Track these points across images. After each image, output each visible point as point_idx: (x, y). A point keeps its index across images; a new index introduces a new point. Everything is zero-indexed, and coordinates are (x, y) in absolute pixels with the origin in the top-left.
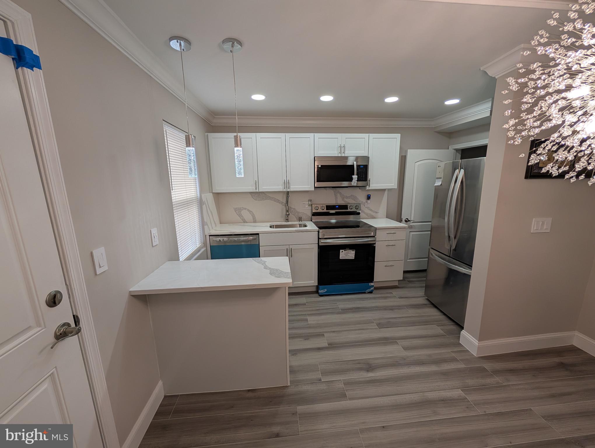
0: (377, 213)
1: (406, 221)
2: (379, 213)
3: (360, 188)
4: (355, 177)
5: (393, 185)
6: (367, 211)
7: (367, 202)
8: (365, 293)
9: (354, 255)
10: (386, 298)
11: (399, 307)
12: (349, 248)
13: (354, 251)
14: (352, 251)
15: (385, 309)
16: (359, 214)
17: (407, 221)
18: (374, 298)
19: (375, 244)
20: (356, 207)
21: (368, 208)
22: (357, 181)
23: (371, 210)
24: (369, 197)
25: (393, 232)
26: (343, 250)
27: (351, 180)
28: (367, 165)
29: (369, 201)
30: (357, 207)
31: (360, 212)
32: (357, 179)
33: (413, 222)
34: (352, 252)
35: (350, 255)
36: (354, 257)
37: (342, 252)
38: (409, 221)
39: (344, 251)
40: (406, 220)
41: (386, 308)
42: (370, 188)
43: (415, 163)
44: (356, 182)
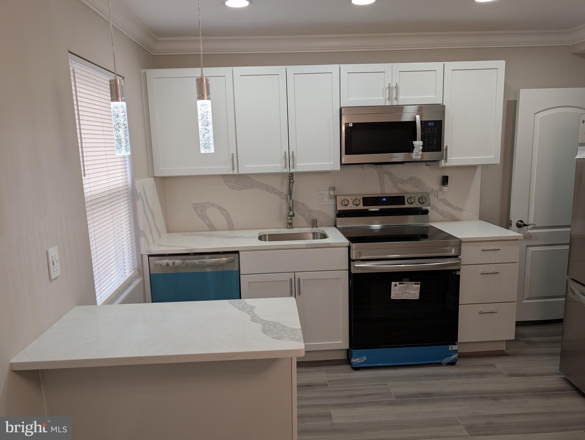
0: (461, 210)
1: (519, 226)
2: (465, 210)
3: (428, 163)
4: (418, 144)
5: (493, 157)
6: (441, 206)
7: (441, 190)
8: (440, 364)
9: (419, 291)
10: (482, 375)
11: (508, 395)
12: (408, 279)
13: (418, 284)
14: (415, 284)
15: (483, 398)
16: (426, 212)
17: (521, 225)
18: (459, 375)
19: (459, 270)
20: (421, 201)
21: (443, 201)
22: (423, 151)
23: (450, 205)
24: (445, 181)
25: (493, 248)
26: (397, 283)
27: (410, 149)
28: (442, 121)
29: (445, 188)
30: (423, 199)
31: (429, 208)
32: (421, 147)
33: (533, 228)
34: (415, 286)
35: (411, 292)
36: (418, 295)
37: (396, 285)
38: (525, 225)
39: (399, 284)
40: (519, 223)
41: (482, 396)
42: (447, 164)
43: (536, 114)
44: (421, 153)
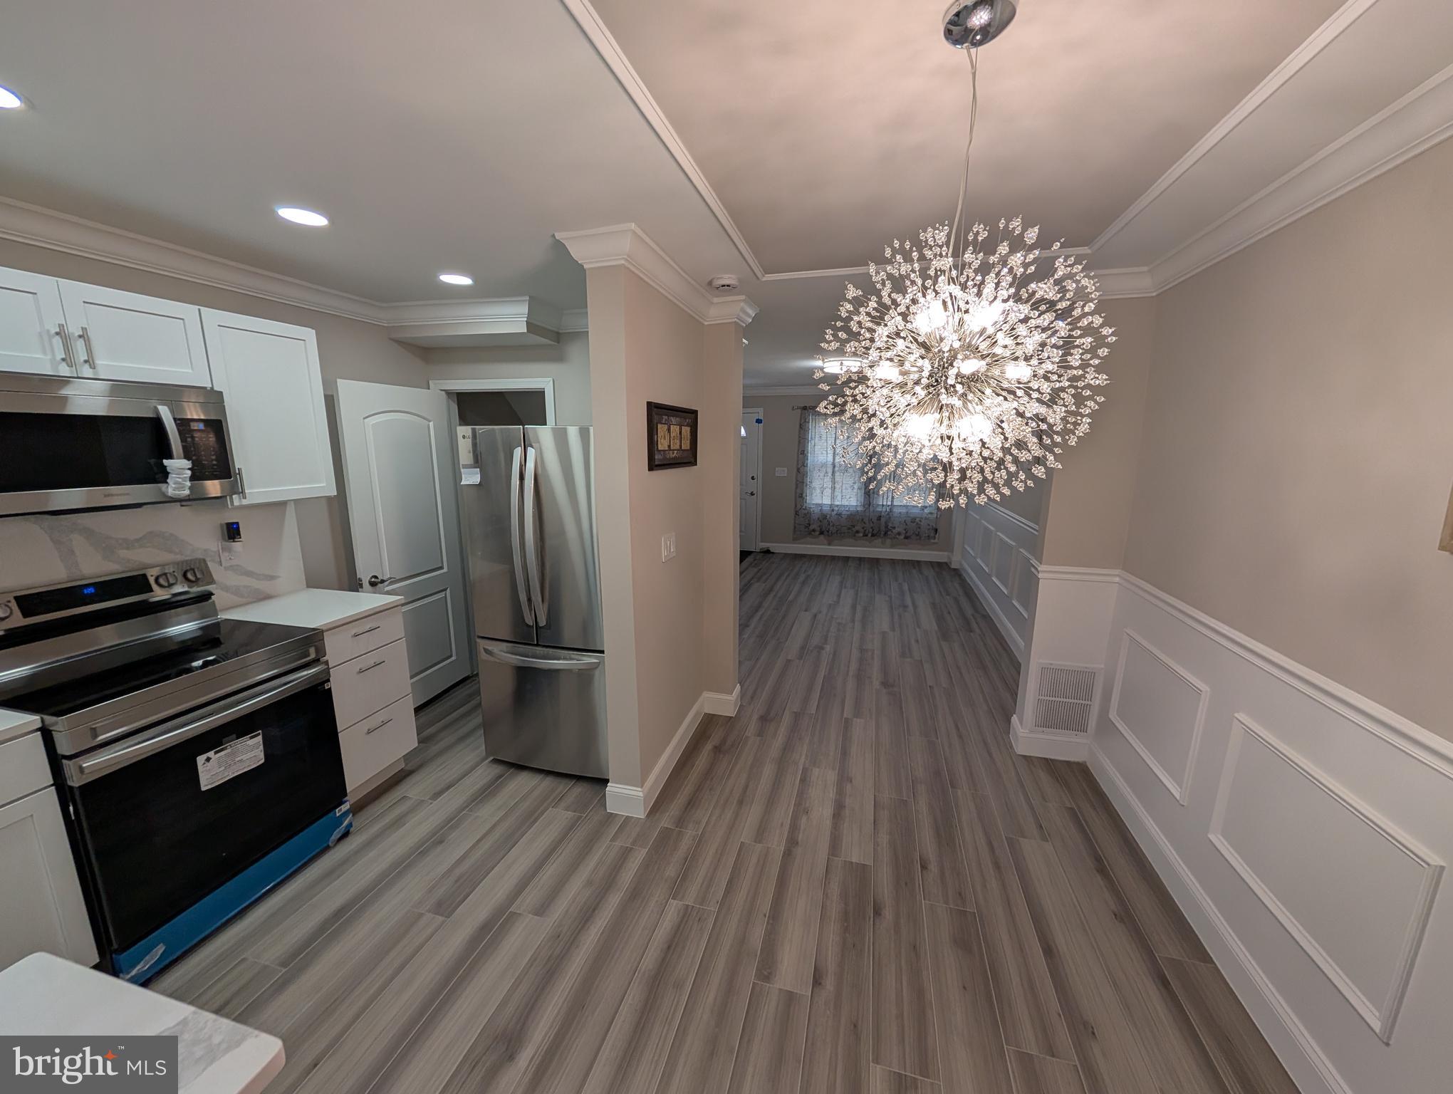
0: (272, 578)
1: (373, 584)
2: (279, 577)
4: (178, 466)
5: (324, 485)
6: (232, 580)
7: (229, 550)
8: (327, 848)
9: (262, 747)
10: (398, 822)
11: (452, 822)
12: (234, 736)
13: (258, 735)
14: (252, 738)
16: (207, 596)
17: (375, 583)
18: (368, 845)
19: (328, 680)
20: (190, 576)
21: (234, 569)
22: (192, 478)
23: (249, 574)
24: (232, 532)
26: (211, 754)
27: (163, 475)
28: (220, 422)
29: (237, 546)
30: (194, 571)
31: (210, 588)
32: (189, 473)
33: (392, 583)
34: (251, 742)
35: (244, 757)
36: (262, 755)
37: (208, 759)
38: (383, 581)
39: (216, 753)
40: (373, 580)
42: (245, 502)
43: (364, 418)
44: (188, 484)
